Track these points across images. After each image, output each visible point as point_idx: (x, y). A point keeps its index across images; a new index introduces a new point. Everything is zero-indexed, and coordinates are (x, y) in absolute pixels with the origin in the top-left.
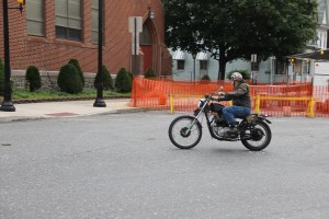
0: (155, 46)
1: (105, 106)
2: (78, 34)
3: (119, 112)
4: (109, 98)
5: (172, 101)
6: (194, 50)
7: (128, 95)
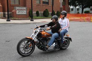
0: (66, 5)
2: (48, 3)
6: (76, 6)
7: (59, 17)
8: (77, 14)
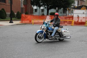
0: (28, 5)
1: (13, 23)
3: (17, 25)
4: (14, 20)
5: (33, 21)
6: (40, 6)
7: (20, 19)
8: (42, 16)
